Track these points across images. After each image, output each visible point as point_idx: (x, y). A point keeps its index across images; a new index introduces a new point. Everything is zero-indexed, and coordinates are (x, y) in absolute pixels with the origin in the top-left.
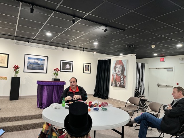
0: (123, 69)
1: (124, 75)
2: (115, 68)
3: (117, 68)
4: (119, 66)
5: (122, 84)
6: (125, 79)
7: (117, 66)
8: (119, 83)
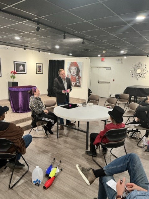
0: (78, 71)
1: (79, 76)
2: (70, 69)
3: (72, 69)
4: (74, 68)
5: (78, 84)
6: (80, 80)
7: (72, 68)
8: (75, 83)
